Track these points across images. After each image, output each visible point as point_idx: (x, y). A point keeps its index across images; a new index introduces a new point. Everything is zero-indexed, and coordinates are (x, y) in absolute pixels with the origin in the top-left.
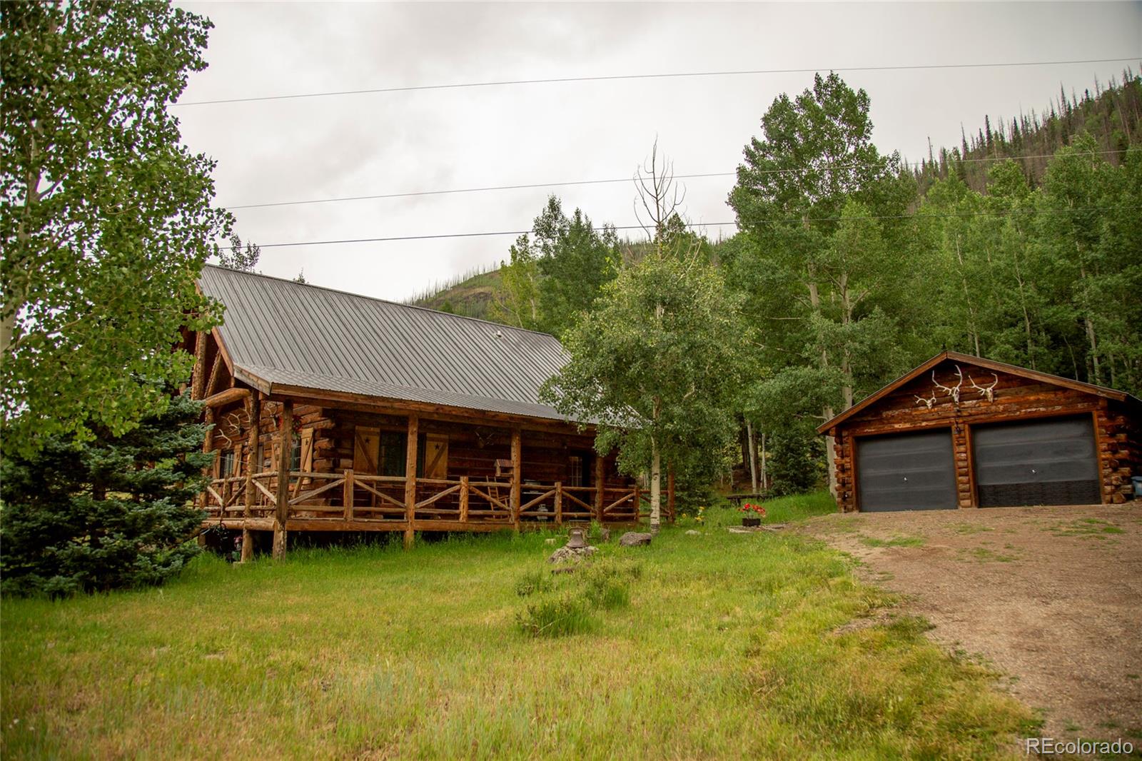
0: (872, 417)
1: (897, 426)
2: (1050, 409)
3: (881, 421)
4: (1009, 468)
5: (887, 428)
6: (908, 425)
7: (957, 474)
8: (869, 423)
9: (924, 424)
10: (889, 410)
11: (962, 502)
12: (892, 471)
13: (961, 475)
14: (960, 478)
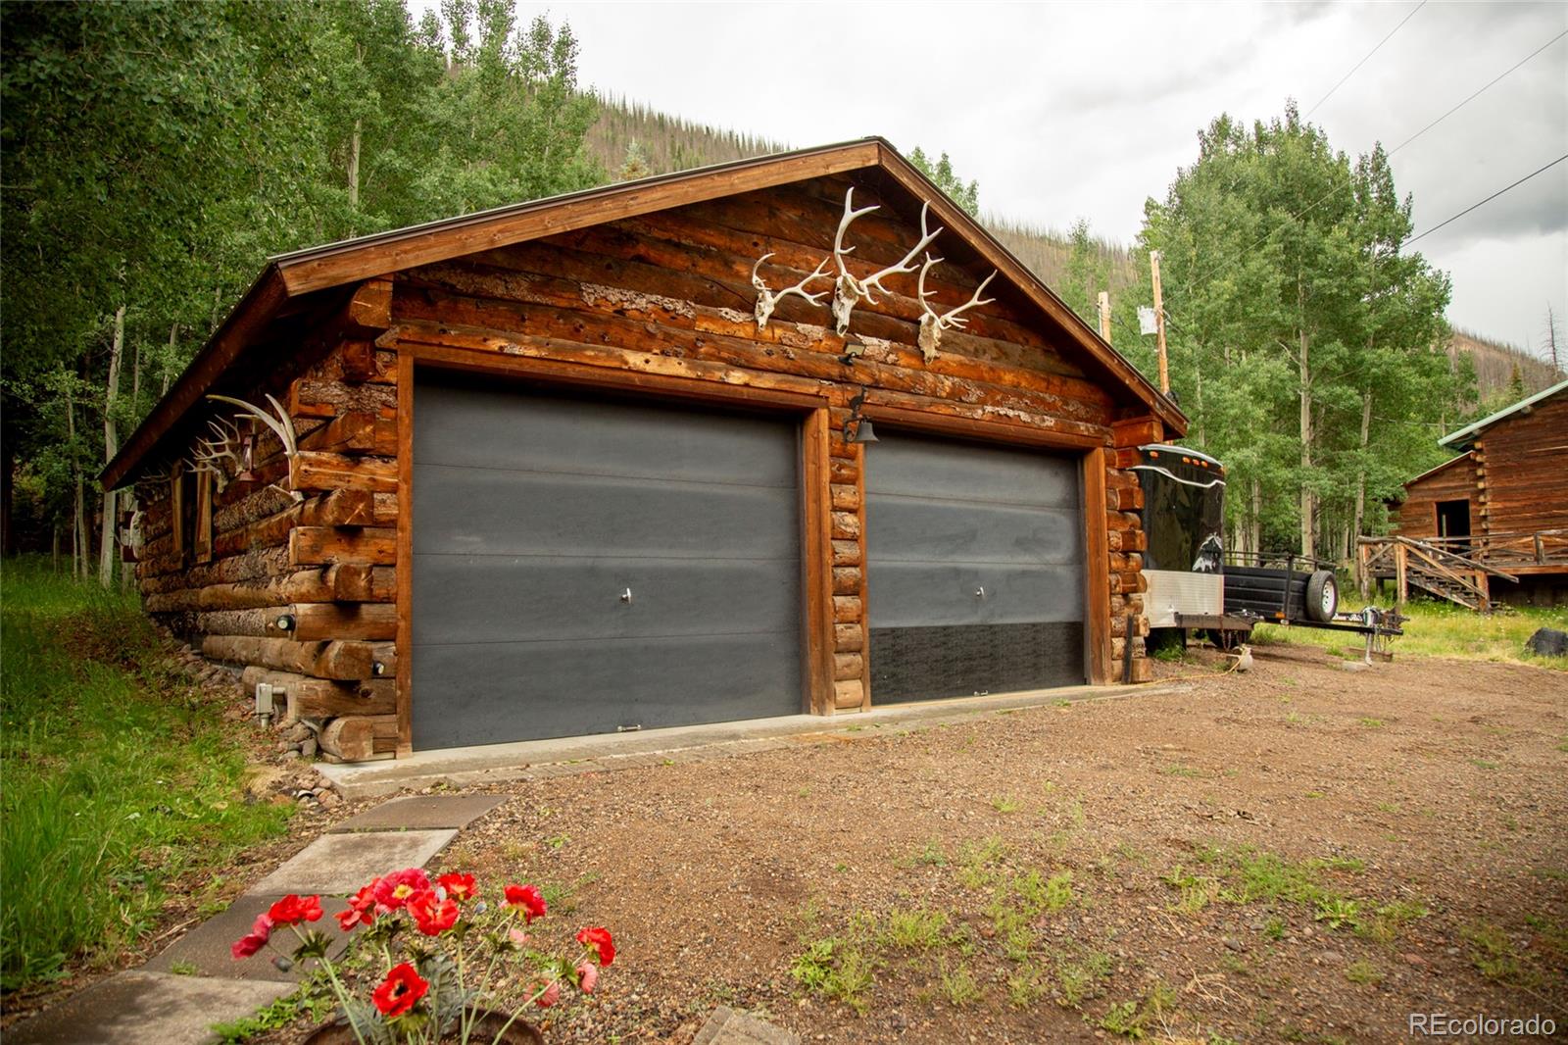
0: (535, 288)
1: (635, 359)
2: (1037, 419)
3: (579, 321)
4: (929, 577)
5: (594, 359)
6: (676, 367)
7: (829, 587)
8: (518, 315)
9: (737, 377)
10: (609, 282)
11: (839, 687)
12: (573, 555)
13: (841, 591)
14: (839, 600)
